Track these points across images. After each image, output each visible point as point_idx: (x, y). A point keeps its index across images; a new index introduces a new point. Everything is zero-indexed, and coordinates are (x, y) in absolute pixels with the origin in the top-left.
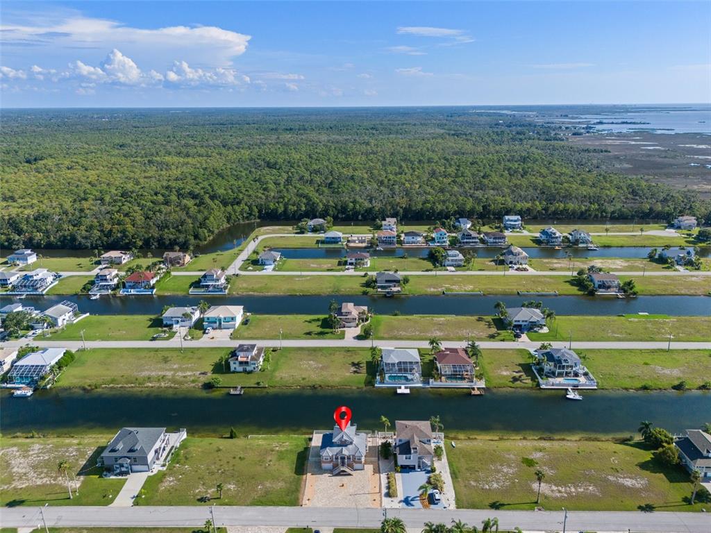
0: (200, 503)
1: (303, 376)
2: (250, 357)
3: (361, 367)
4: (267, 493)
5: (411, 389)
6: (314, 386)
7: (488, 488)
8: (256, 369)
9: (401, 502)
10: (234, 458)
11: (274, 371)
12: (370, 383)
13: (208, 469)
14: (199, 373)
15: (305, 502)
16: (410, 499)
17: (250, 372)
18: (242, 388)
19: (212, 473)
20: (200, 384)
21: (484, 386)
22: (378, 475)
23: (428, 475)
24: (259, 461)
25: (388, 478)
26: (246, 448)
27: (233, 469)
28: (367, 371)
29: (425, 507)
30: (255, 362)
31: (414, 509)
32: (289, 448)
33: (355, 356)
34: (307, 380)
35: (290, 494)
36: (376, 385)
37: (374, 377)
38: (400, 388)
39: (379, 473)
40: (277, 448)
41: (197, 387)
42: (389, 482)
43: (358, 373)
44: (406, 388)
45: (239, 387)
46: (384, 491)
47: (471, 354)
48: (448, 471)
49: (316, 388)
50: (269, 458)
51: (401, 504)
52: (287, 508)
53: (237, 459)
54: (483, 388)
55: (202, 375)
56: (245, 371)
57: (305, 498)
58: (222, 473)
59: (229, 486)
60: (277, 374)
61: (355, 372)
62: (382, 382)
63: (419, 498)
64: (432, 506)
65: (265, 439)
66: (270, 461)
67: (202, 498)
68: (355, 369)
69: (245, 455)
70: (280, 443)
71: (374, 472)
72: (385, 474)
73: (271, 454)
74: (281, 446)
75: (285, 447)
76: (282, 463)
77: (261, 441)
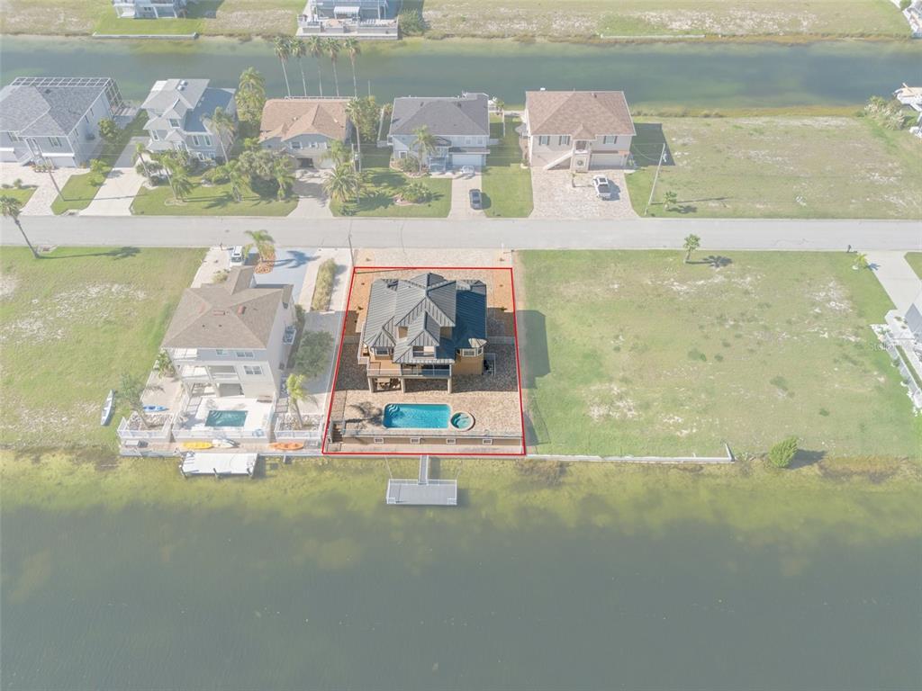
0: (724, 256)
9: (313, 259)
10: (719, 358)
22: (350, 309)
24: (646, 348)
25: (328, 301)
31: (292, 246)
32: (582, 391)
35: (542, 271)
39: (347, 312)
40: (616, 389)
46: (343, 277)
50: (624, 357)
51: (314, 256)
53: (709, 354)
59: (685, 288)
65: (674, 441)
66: (617, 350)
67: (725, 265)
69: (696, 368)
70: (616, 415)
71: (358, 314)
72: (333, 312)
73: (624, 370)
74: (608, 401)
75: (596, 396)
76: (585, 345)
77: (678, 426)
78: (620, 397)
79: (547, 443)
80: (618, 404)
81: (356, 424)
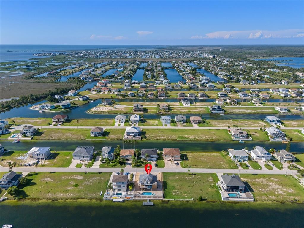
9: (130, 174)
32: (172, 191)
39: (135, 181)
42: (132, 178)
46: (134, 176)
59: (188, 178)
67: (195, 175)
69: (189, 188)
70: (177, 194)
73: (178, 188)
76: (172, 185)
77: (186, 196)
78: (177, 192)
79: (166, 198)
81: (138, 195)
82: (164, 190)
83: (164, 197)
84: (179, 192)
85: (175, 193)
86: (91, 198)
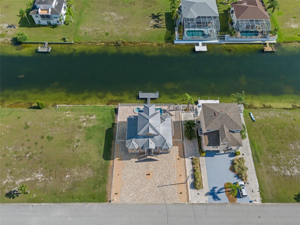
0: (7, 199)
1: (106, 31)
2: (50, 10)
3: (161, 20)
4: (75, 185)
5: (208, 45)
6: (117, 43)
7: (289, 174)
8: (60, 23)
9: (207, 194)
10: (42, 137)
11: (78, 24)
12: (170, 39)
13: (16, 152)
14: (6, 25)
15: (113, 197)
16: (216, 190)
17: (54, 26)
18: (49, 44)
19: (20, 158)
20: (9, 39)
21: (275, 42)
22: (183, 159)
23: (232, 158)
24: (67, 141)
25: (193, 164)
26: (53, 123)
27: (41, 153)
28: (166, 25)
29: (232, 201)
30: (56, 16)
31: (221, 204)
32: (96, 123)
33: (153, 6)
34: (110, 35)
35: (98, 186)
36: (175, 42)
37: (173, 33)
38: (198, 45)
39: (184, 158)
40: (84, 124)
41: (6, 42)
43: (158, 27)
44: (203, 44)
45: (47, 43)
46: (190, 180)
47: (267, 6)
48: (250, 152)
49: (119, 45)
50: (77, 137)
51: (208, 197)
52: (96, 204)
53: (45, 139)
54: (274, 44)
55: (9, 28)
56: (49, 24)
57: (113, 191)
58: (30, 157)
60: (81, 28)
61: (155, 26)
62: (181, 39)
63: (224, 190)
64: (238, 200)
65: (72, 110)
66: (78, 141)
67: (10, 192)
68: (155, 23)
69: (53, 133)
70: (87, 116)
71: (179, 156)
72: (190, 157)
73: (79, 132)
74: (88, 121)
75: (92, 122)
76: (90, 143)
77: (69, 114)
78: (84, 121)
79: (112, 109)
80: (85, 120)
81: (170, 109)
82: (114, 125)
83: (116, 111)
84: (81, 120)
85: (91, 118)
86: (264, 109)
